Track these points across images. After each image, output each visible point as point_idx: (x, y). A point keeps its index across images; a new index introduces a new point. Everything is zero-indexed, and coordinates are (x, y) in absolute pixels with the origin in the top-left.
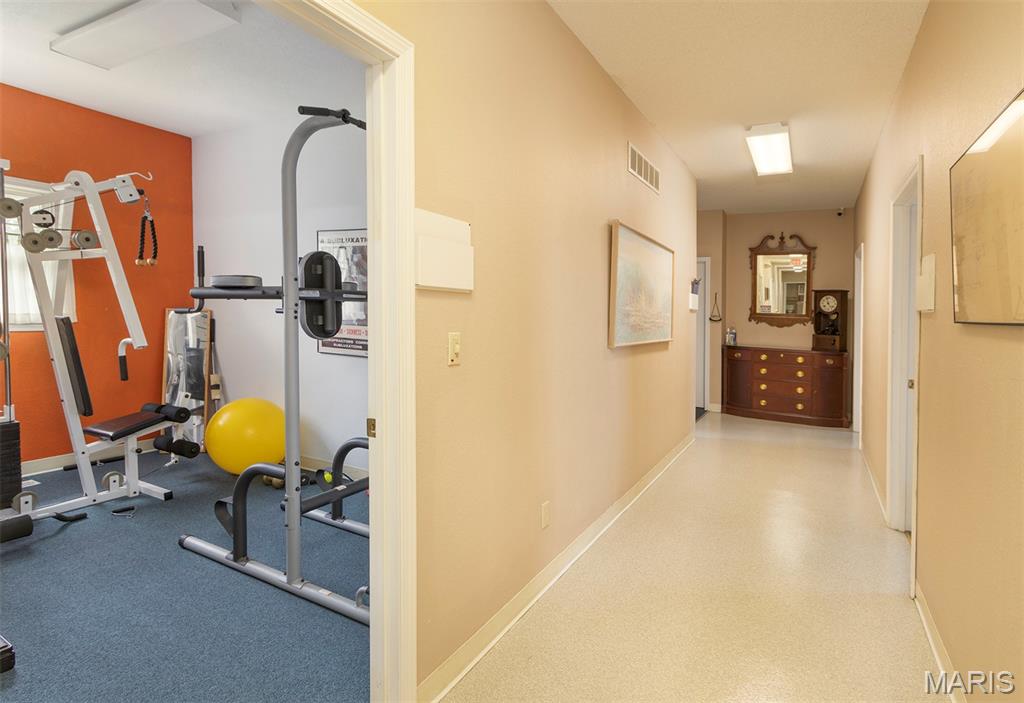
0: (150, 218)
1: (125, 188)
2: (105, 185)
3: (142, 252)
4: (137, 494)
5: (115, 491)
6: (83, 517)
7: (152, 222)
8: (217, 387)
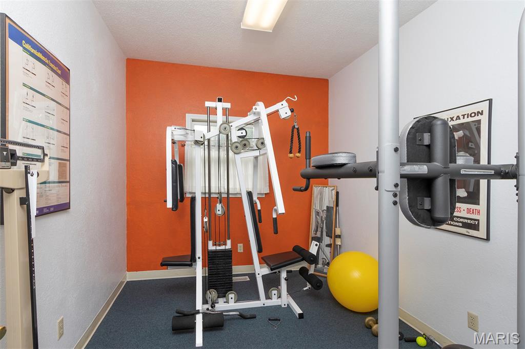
0: (296, 127)
1: (283, 109)
2: (272, 109)
3: (291, 148)
4: (286, 306)
5: (274, 301)
6: (253, 317)
7: (298, 129)
8: (339, 236)
